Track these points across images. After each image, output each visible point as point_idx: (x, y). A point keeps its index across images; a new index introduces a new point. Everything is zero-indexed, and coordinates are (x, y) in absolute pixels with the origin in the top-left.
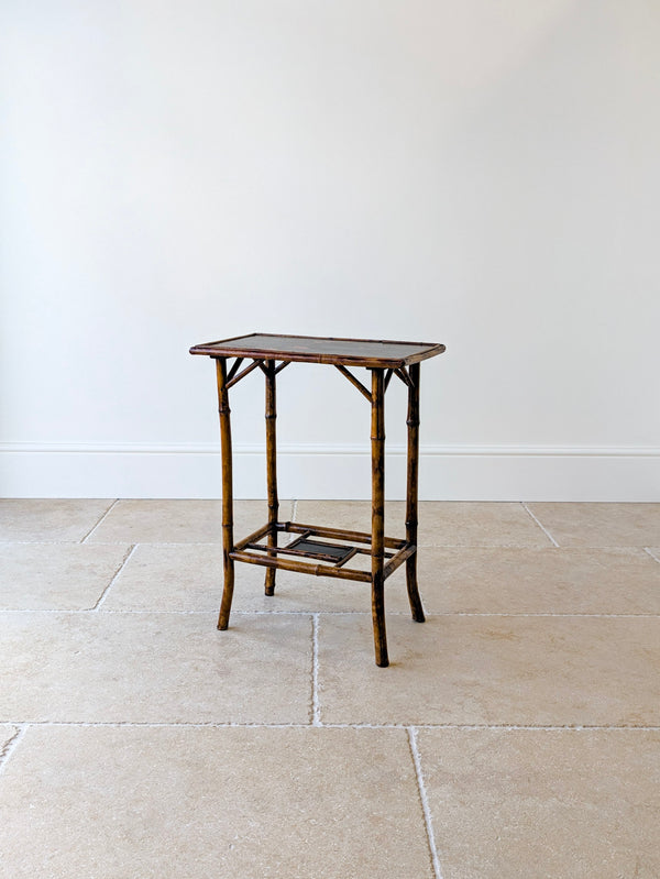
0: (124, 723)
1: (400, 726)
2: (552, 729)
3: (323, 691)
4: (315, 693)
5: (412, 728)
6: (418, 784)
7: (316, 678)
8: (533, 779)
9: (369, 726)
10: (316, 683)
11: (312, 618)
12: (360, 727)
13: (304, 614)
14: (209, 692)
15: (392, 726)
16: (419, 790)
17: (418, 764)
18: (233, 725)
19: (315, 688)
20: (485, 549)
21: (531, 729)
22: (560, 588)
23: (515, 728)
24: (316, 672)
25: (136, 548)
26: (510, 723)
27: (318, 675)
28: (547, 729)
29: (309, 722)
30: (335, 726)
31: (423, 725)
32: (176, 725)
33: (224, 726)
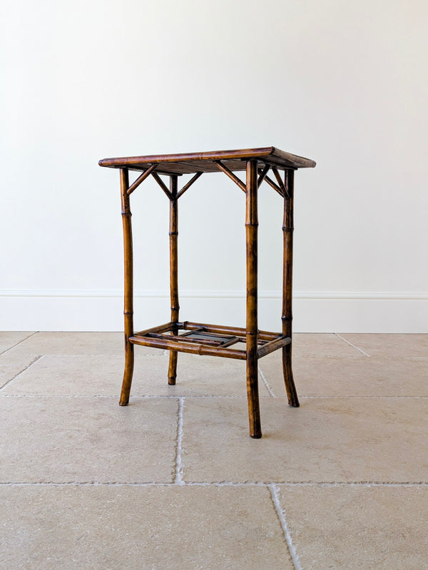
1: (261, 484)
2: (410, 485)
3: (186, 454)
4: (179, 456)
5: (273, 486)
6: (285, 541)
7: (180, 444)
8: (407, 535)
9: (231, 484)
10: (180, 448)
11: (179, 400)
12: (222, 485)
13: (172, 397)
14: (79, 455)
15: (253, 484)
16: (288, 548)
17: (284, 520)
18: (96, 484)
19: (179, 452)
20: (314, 358)
21: (390, 485)
23: (374, 485)
24: (180, 439)
25: (42, 357)
26: (368, 480)
27: (182, 442)
28: (406, 486)
29: (171, 481)
30: (197, 484)
31: (283, 482)
32: (38, 484)
33: (86, 485)
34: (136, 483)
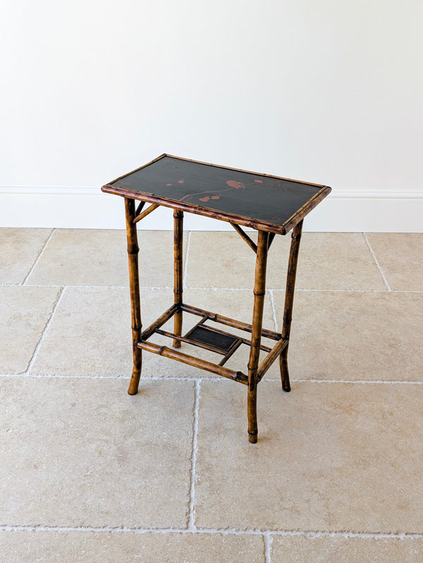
0: (39, 525)
1: (258, 532)
2: (380, 536)
3: (199, 483)
4: (193, 485)
5: (268, 534)
7: (194, 464)
9: (233, 531)
10: (194, 472)
11: (195, 384)
12: (226, 533)
13: (189, 378)
18: (125, 530)
19: (193, 480)
20: (333, 294)
21: (363, 536)
22: (391, 346)
23: (352, 535)
24: (195, 459)
25: (64, 292)
26: (346, 529)
27: (197, 462)
28: (377, 537)
29: (186, 526)
30: (207, 531)
31: (276, 530)
32: (79, 529)
33: (118, 530)
34: (157, 529)
